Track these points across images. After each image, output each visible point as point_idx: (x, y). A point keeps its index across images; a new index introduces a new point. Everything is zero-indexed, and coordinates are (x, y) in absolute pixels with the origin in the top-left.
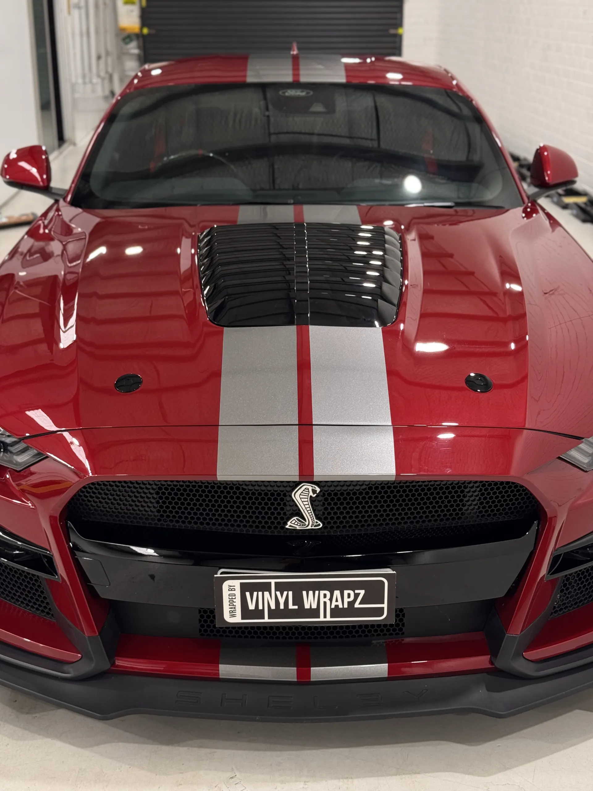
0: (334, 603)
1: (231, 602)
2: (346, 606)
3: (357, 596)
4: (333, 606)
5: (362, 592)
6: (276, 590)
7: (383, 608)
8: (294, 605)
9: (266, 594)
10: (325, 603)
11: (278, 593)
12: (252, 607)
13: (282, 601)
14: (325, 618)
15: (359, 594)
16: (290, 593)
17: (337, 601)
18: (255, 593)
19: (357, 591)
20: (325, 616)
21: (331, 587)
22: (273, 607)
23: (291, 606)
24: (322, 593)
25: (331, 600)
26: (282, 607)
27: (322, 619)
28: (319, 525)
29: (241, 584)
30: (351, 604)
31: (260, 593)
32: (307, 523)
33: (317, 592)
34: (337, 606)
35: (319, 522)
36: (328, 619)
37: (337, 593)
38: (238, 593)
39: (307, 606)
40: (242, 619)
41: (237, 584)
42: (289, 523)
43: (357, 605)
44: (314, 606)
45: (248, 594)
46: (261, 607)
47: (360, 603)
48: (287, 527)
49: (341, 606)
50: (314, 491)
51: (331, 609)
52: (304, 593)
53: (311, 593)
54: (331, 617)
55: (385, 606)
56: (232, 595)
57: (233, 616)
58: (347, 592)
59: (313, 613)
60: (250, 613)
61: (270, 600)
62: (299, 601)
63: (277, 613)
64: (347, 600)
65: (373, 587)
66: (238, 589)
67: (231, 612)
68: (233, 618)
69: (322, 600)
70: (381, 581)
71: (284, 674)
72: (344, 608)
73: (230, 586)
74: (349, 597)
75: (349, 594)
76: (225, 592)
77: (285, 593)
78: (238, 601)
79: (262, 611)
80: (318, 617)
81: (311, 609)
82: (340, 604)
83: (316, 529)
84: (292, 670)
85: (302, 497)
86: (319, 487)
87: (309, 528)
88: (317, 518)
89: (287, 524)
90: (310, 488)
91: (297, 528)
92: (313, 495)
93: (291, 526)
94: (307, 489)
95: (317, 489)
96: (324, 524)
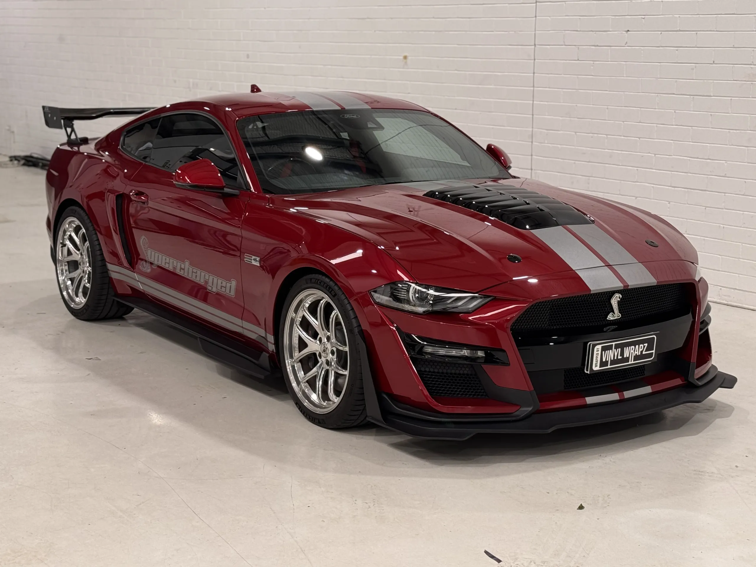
0: (635, 353)
1: (597, 358)
2: (640, 354)
3: (644, 346)
4: (635, 355)
5: (646, 345)
6: (615, 348)
7: (653, 353)
8: (620, 356)
9: (611, 351)
10: (632, 353)
11: (615, 350)
12: (604, 360)
13: (616, 354)
15: (645, 346)
16: (620, 349)
17: (636, 351)
18: (606, 351)
19: (645, 345)
20: (631, 361)
21: (634, 344)
22: (612, 359)
23: (619, 357)
24: (632, 347)
25: (634, 351)
26: (616, 358)
27: (630, 363)
28: (620, 316)
29: (602, 347)
30: (642, 352)
31: (608, 351)
32: (615, 316)
33: (630, 347)
34: (636, 354)
35: (620, 315)
36: (633, 362)
37: (637, 346)
38: (600, 352)
39: (625, 356)
40: (600, 367)
41: (599, 347)
42: (608, 317)
43: (644, 353)
44: (628, 356)
45: (603, 352)
46: (607, 360)
47: (645, 351)
48: (608, 319)
49: (638, 354)
50: (619, 297)
51: (634, 356)
52: (625, 348)
53: (627, 348)
55: (654, 351)
56: (598, 354)
57: (596, 366)
58: (641, 345)
59: (627, 360)
60: (603, 364)
61: (611, 355)
62: (622, 354)
63: (613, 362)
64: (640, 350)
65: (650, 342)
66: (600, 350)
67: (596, 364)
68: (596, 368)
69: (631, 351)
70: (654, 338)
71: (614, 397)
72: (639, 355)
73: (597, 349)
74: (641, 348)
75: (641, 347)
76: (595, 352)
77: (618, 349)
78: (599, 357)
79: (608, 361)
80: (628, 362)
81: (627, 357)
82: (637, 353)
83: (618, 319)
84: (617, 394)
85: (615, 301)
86: (622, 295)
87: (616, 318)
88: (619, 313)
89: (607, 317)
90: (618, 296)
91: (612, 319)
92: (619, 300)
93: (609, 318)
94: (617, 296)
95: (621, 296)
96: (622, 315)
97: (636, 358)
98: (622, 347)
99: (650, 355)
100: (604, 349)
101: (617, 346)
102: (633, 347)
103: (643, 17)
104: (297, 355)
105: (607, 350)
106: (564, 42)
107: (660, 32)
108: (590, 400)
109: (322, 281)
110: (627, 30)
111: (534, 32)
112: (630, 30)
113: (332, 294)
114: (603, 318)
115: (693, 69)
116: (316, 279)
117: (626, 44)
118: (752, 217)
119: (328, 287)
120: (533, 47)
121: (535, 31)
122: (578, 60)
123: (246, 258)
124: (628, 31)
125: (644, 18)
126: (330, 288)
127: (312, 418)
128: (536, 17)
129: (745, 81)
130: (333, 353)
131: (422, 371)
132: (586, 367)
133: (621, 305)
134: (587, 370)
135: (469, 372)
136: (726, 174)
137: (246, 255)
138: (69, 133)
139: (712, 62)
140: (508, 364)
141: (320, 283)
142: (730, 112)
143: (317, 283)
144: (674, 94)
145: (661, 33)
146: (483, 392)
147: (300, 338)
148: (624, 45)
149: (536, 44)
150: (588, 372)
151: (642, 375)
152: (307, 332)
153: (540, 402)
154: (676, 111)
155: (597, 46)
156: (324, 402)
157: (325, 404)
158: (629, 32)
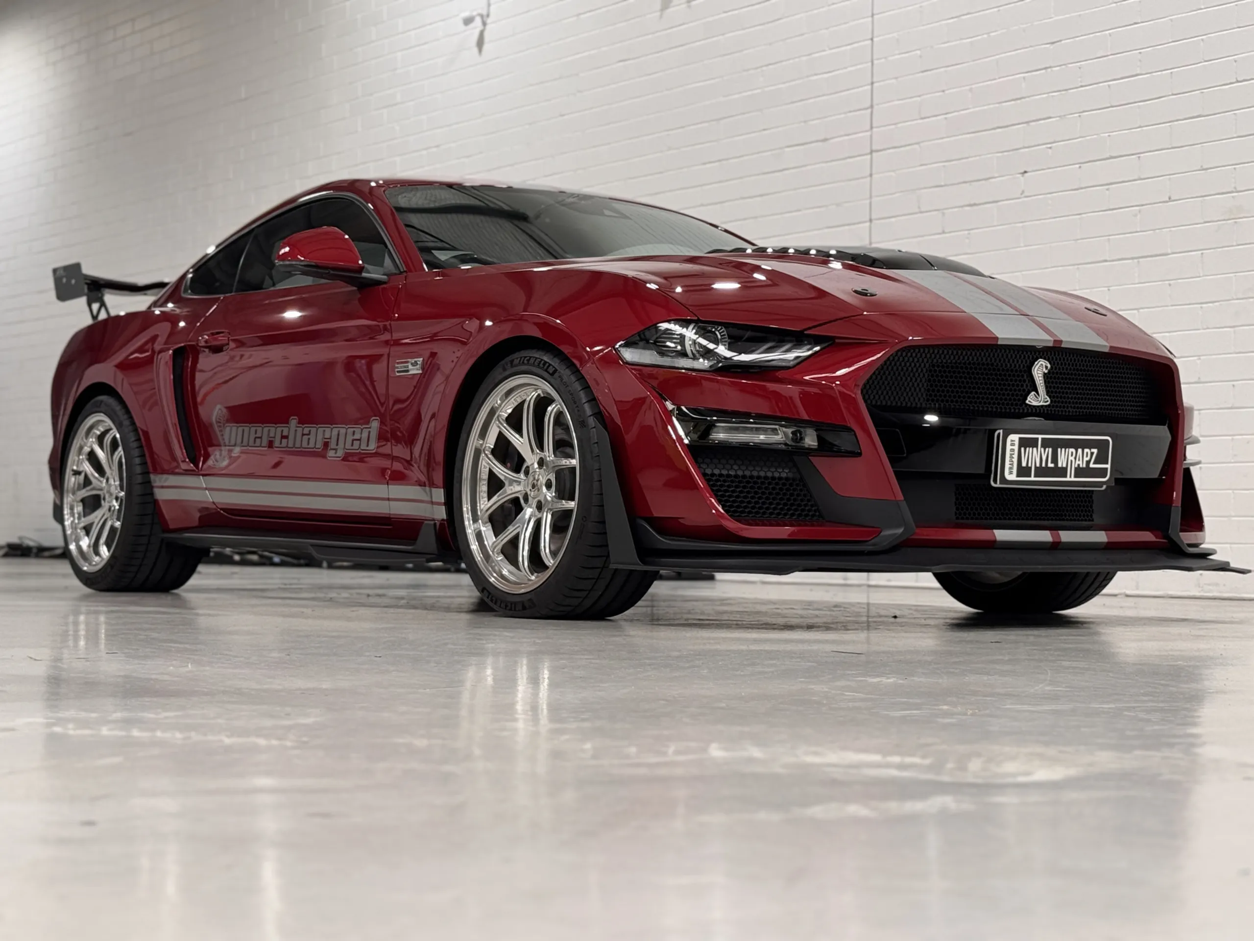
0: (1077, 462)
1: (1011, 457)
2: (1084, 466)
3: (1092, 454)
4: (1076, 466)
5: (1095, 451)
6: (1042, 446)
7: (1107, 469)
8: (1052, 463)
9: (1035, 449)
10: (1072, 461)
11: (1043, 450)
12: (1024, 464)
13: (1044, 458)
14: (1070, 478)
16: (1050, 450)
17: (1079, 460)
18: (1027, 449)
19: (1093, 450)
20: (1070, 477)
21: (1076, 445)
22: (1038, 465)
23: (1051, 465)
24: (1071, 450)
25: (1075, 459)
26: (1044, 465)
27: (1068, 479)
28: (1047, 401)
29: (1020, 439)
30: (1088, 462)
31: (1031, 449)
32: (1040, 399)
33: (1067, 450)
34: (1079, 465)
35: (1048, 399)
36: (1073, 479)
37: (1080, 450)
38: (1016, 448)
39: (1060, 465)
40: (1018, 476)
41: (1014, 438)
42: (1029, 399)
43: (1092, 465)
44: (1064, 465)
45: (1023, 449)
46: (1030, 465)
47: (1094, 463)
48: (1027, 402)
49: (1081, 466)
50: (1046, 367)
51: (1075, 468)
52: (1059, 450)
53: (1063, 450)
54: (1075, 477)
55: (1108, 466)
56: (1012, 450)
57: (1011, 473)
58: (1086, 450)
59: (1063, 472)
60: (1023, 471)
61: (1036, 456)
62: (1055, 460)
63: (1040, 471)
64: (1086, 459)
65: (1102, 446)
66: (1017, 443)
67: (1011, 468)
68: (1011, 476)
69: (1071, 458)
70: (1108, 441)
71: (1044, 536)
72: (1083, 468)
73: (1012, 441)
74: (1087, 456)
75: (1087, 453)
76: (1009, 447)
77: (1047, 449)
78: (1016, 456)
79: (1031, 468)
80: (1066, 476)
81: (1062, 468)
82: (1080, 463)
83: (1046, 406)
84: (1047, 533)
85: (1039, 372)
86: (1050, 363)
87: (1041, 404)
88: (1047, 395)
89: (1026, 399)
90: (1044, 364)
91: (1035, 403)
92: (1046, 371)
93: (1029, 401)
94: (1042, 365)
95: (1049, 366)
96: (1051, 401)
97: (1079, 472)
98: (1055, 445)
99: (1102, 473)
100: (1024, 443)
101: (1046, 444)
102: (1073, 450)
103: (1049, 146)
104: (485, 504)
105: (1029, 447)
106: (919, 208)
107: (1077, 166)
108: (1002, 535)
109: (531, 357)
110: (1022, 171)
111: (868, 202)
112: (1027, 170)
113: (548, 373)
114: (1019, 400)
115: (1136, 215)
116: (521, 358)
117: (1022, 194)
118: (1248, 443)
119: (543, 362)
120: (868, 224)
121: (871, 197)
122: (944, 232)
123: (397, 368)
124: (1025, 172)
125: (1050, 148)
126: (545, 362)
127: (511, 604)
128: (871, 175)
129: (1224, 220)
130: (549, 485)
131: (707, 475)
132: (992, 476)
133: (1049, 383)
134: (995, 481)
135: (790, 475)
136: (1199, 378)
137: (398, 363)
138: (95, 312)
139: (1168, 199)
140: (859, 454)
141: (528, 360)
142: (1201, 275)
143: (523, 362)
144: (1106, 261)
145: (1080, 167)
146: (815, 511)
147: (491, 473)
148: (1019, 196)
149: (873, 217)
150: (998, 485)
151: (1089, 520)
152: (503, 462)
153: (917, 527)
154: (1110, 288)
155: (975, 205)
156: (532, 574)
157: (533, 578)
158: (1026, 175)
